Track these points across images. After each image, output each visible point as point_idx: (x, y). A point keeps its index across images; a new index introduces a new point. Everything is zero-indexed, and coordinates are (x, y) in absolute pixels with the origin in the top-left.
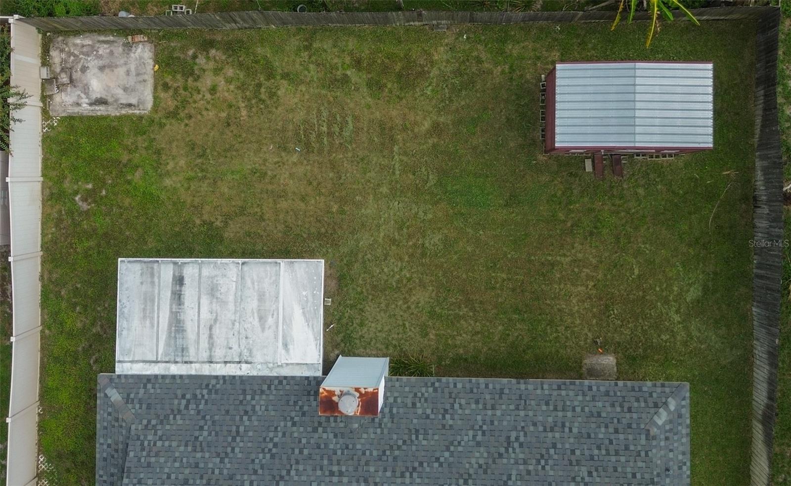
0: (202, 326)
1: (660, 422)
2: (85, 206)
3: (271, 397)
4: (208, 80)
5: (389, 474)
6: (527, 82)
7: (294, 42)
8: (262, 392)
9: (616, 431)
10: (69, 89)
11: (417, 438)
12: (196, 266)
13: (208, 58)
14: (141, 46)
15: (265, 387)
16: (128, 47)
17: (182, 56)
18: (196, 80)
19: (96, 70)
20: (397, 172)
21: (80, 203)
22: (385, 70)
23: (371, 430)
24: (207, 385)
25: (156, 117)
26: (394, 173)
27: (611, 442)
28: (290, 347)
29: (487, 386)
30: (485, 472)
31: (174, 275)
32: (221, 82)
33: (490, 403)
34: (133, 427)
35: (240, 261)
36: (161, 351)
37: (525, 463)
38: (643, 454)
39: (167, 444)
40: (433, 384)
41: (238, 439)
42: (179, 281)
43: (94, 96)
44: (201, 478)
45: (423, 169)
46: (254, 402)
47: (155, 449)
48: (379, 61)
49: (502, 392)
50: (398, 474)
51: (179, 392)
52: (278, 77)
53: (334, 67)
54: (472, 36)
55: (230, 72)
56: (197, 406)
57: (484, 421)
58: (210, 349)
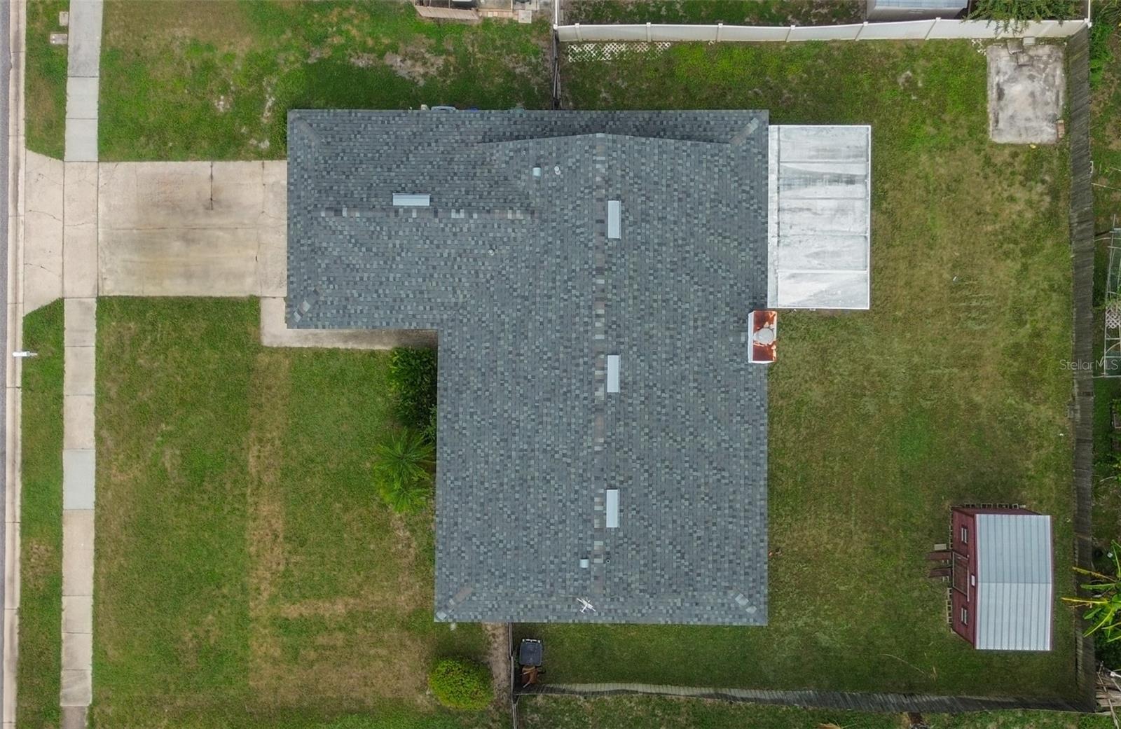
0: (810, 201)
1: (737, 599)
2: (901, 80)
3: (751, 266)
4: (1021, 194)
5: (696, 368)
6: (1019, 492)
7: (1058, 276)
8: (756, 257)
9: (731, 562)
10: (1013, 64)
11: (722, 392)
12: (863, 196)
13: (1042, 194)
14: (1054, 131)
15: (759, 259)
16: (1054, 120)
17: (1044, 170)
18: (1021, 183)
19: (1030, 89)
20: (933, 371)
21: (903, 76)
22: (1031, 361)
23: (728, 353)
24: (760, 208)
25: (986, 146)
26: (932, 368)
27: (723, 557)
28: (792, 280)
29: (762, 452)
30: (699, 450)
31: (855, 176)
32: (1020, 206)
33: (749, 454)
34: (728, 146)
35: (868, 235)
36: (787, 165)
37: (706, 484)
38: (715, 583)
39: (716, 176)
40: (763, 406)
41: (720, 238)
42: (851, 181)
43: (1005, 87)
44: (692, 208)
45: (935, 396)
46: (748, 250)
47: (712, 166)
48: (1039, 355)
49: (758, 465)
50: (696, 376)
51: (755, 184)
52: (1023, 260)
53: (1033, 312)
54: (1062, 441)
55: (1029, 215)
56: (745, 201)
57: (735, 449)
58: (790, 210)
